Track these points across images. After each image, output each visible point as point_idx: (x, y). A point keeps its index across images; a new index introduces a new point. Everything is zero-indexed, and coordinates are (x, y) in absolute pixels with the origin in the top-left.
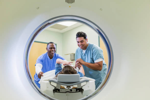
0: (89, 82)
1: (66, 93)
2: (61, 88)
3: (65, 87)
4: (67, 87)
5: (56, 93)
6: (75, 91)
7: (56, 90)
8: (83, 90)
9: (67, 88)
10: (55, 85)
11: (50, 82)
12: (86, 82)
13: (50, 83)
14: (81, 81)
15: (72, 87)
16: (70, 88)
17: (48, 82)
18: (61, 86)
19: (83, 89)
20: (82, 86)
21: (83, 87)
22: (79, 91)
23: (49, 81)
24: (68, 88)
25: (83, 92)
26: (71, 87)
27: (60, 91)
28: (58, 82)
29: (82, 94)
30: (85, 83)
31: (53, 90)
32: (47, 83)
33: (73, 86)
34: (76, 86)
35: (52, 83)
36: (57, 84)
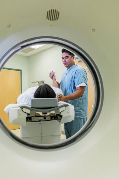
0: (69, 106)
1: (39, 121)
3: (41, 114)
4: (43, 113)
5: (27, 122)
6: (50, 119)
7: (29, 119)
9: (43, 115)
10: (28, 111)
11: (22, 109)
14: (59, 106)
15: (48, 114)
16: (46, 115)
17: (20, 108)
19: (61, 115)
20: (60, 112)
21: (62, 113)
22: (55, 119)
25: (61, 120)
26: (47, 113)
28: (31, 107)
29: (60, 122)
30: (64, 108)
31: (25, 118)
32: (18, 110)
33: (50, 112)
34: (53, 112)
36: (31, 110)
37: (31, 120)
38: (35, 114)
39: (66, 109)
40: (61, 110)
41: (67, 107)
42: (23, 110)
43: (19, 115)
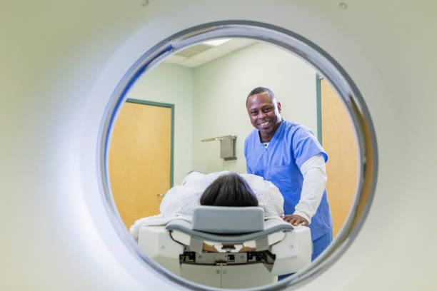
0: (294, 231)
1: (215, 265)
2: (204, 251)
3: (218, 247)
4: (224, 247)
5: (183, 265)
6: (245, 260)
7: (188, 257)
8: (274, 257)
9: (224, 251)
10: (186, 239)
11: (171, 231)
12: (285, 231)
13: (168, 233)
14: (268, 230)
15: (238, 248)
16: (233, 251)
17: (163, 230)
18: (204, 244)
19: (273, 252)
20: (271, 246)
21: (274, 247)
22: (259, 260)
23: (166, 228)
24: (228, 250)
25: (273, 264)
26: (236, 246)
27: (198, 260)
28: (194, 230)
29: (270, 270)
30: (280, 235)
31: (178, 257)
32: (161, 234)
33: (242, 244)
34: (251, 245)
35: (176, 234)
36: (192, 237)
37: (194, 260)
38: (204, 247)
39: (285, 237)
40: (272, 239)
41: (288, 233)
42: (172, 234)
43: (163, 247)
